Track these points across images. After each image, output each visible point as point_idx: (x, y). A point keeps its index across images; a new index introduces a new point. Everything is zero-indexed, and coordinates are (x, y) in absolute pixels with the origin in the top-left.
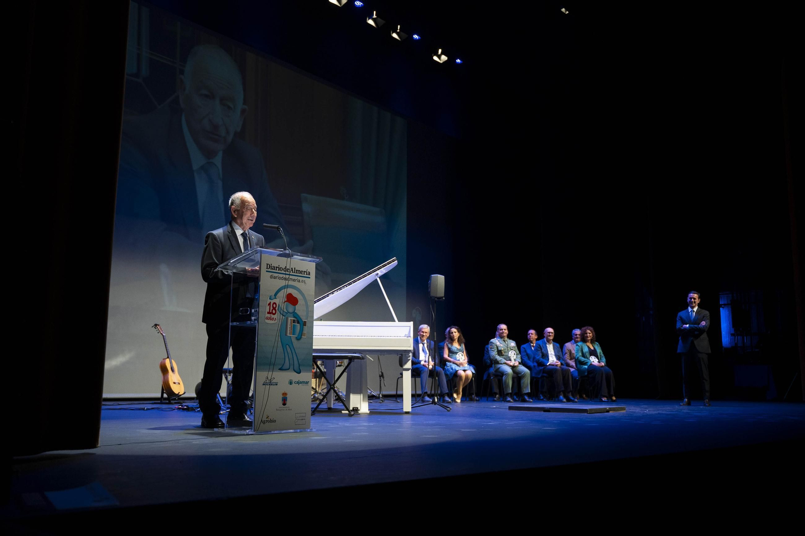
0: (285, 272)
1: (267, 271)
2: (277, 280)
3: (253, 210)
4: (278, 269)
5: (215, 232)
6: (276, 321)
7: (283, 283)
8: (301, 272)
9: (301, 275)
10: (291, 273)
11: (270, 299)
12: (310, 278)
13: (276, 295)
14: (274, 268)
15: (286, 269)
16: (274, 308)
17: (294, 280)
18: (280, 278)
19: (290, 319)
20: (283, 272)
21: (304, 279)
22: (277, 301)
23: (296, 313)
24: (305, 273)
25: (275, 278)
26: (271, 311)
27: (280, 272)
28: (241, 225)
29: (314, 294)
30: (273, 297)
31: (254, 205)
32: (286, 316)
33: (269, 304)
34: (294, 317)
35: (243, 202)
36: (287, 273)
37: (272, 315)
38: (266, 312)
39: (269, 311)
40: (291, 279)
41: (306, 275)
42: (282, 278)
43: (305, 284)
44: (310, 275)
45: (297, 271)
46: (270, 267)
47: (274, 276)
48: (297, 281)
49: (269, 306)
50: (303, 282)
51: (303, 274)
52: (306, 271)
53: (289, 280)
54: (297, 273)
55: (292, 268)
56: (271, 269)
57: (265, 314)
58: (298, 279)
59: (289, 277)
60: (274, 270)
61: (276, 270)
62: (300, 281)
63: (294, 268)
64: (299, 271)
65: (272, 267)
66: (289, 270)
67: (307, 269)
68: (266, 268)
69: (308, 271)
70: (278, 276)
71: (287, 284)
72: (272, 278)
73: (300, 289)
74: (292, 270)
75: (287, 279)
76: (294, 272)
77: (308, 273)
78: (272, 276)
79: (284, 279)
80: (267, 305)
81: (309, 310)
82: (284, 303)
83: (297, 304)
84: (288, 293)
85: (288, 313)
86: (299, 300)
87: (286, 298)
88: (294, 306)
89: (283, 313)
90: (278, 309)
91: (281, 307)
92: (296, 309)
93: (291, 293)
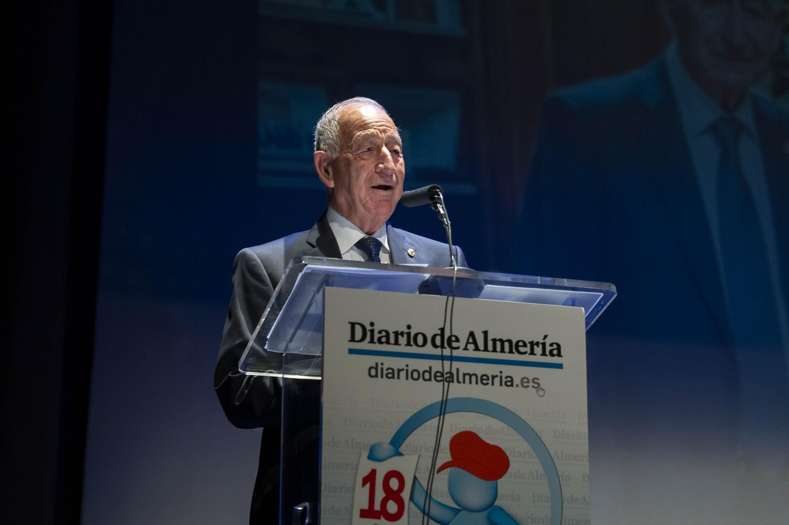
1: (352, 351)
2: (402, 384)
3: (385, 150)
4: (403, 340)
5: (253, 252)
8: (515, 347)
9: (516, 357)
10: (471, 353)
11: (371, 457)
12: (560, 366)
13: (398, 441)
14: (386, 337)
15: (445, 339)
16: (393, 495)
17: (484, 380)
18: (414, 375)
20: (429, 349)
21: (531, 372)
22: (406, 465)
23: (500, 509)
24: (538, 350)
25: (392, 374)
26: (377, 507)
27: (414, 349)
28: (350, 213)
29: (585, 429)
30: (387, 448)
31: (384, 131)
33: (370, 478)
35: (347, 128)
36: (447, 352)
37: (382, 522)
38: (356, 513)
39: (366, 506)
40: (468, 374)
41: (541, 355)
42: (427, 376)
43: (541, 393)
44: (562, 355)
45: (498, 344)
46: (369, 334)
47: (385, 368)
48: (497, 380)
49: (368, 485)
50: (528, 387)
51: (527, 355)
52: (541, 341)
53: (459, 382)
54: (497, 352)
55: (472, 334)
56: (372, 341)
57: (351, 520)
58: (504, 376)
59: (458, 370)
60: (385, 344)
61: (397, 343)
62: (512, 381)
63: (483, 332)
64: (507, 345)
65: (377, 336)
66: (457, 340)
67: (546, 334)
68: (349, 341)
69: (548, 341)
70: (405, 368)
71: (449, 397)
72: (376, 376)
73: (513, 411)
74: (471, 340)
75: (448, 378)
76: (481, 346)
77: (552, 348)
78: (376, 368)
79: (435, 376)
80: (359, 482)
81: (566, 496)
82: (439, 473)
83: (505, 475)
84: (458, 432)
85: (463, 513)
86: (510, 458)
87: (448, 451)
88: (488, 482)
89: (435, 510)
90: (412, 498)
91: (426, 489)
92: (499, 493)
93: (473, 431)
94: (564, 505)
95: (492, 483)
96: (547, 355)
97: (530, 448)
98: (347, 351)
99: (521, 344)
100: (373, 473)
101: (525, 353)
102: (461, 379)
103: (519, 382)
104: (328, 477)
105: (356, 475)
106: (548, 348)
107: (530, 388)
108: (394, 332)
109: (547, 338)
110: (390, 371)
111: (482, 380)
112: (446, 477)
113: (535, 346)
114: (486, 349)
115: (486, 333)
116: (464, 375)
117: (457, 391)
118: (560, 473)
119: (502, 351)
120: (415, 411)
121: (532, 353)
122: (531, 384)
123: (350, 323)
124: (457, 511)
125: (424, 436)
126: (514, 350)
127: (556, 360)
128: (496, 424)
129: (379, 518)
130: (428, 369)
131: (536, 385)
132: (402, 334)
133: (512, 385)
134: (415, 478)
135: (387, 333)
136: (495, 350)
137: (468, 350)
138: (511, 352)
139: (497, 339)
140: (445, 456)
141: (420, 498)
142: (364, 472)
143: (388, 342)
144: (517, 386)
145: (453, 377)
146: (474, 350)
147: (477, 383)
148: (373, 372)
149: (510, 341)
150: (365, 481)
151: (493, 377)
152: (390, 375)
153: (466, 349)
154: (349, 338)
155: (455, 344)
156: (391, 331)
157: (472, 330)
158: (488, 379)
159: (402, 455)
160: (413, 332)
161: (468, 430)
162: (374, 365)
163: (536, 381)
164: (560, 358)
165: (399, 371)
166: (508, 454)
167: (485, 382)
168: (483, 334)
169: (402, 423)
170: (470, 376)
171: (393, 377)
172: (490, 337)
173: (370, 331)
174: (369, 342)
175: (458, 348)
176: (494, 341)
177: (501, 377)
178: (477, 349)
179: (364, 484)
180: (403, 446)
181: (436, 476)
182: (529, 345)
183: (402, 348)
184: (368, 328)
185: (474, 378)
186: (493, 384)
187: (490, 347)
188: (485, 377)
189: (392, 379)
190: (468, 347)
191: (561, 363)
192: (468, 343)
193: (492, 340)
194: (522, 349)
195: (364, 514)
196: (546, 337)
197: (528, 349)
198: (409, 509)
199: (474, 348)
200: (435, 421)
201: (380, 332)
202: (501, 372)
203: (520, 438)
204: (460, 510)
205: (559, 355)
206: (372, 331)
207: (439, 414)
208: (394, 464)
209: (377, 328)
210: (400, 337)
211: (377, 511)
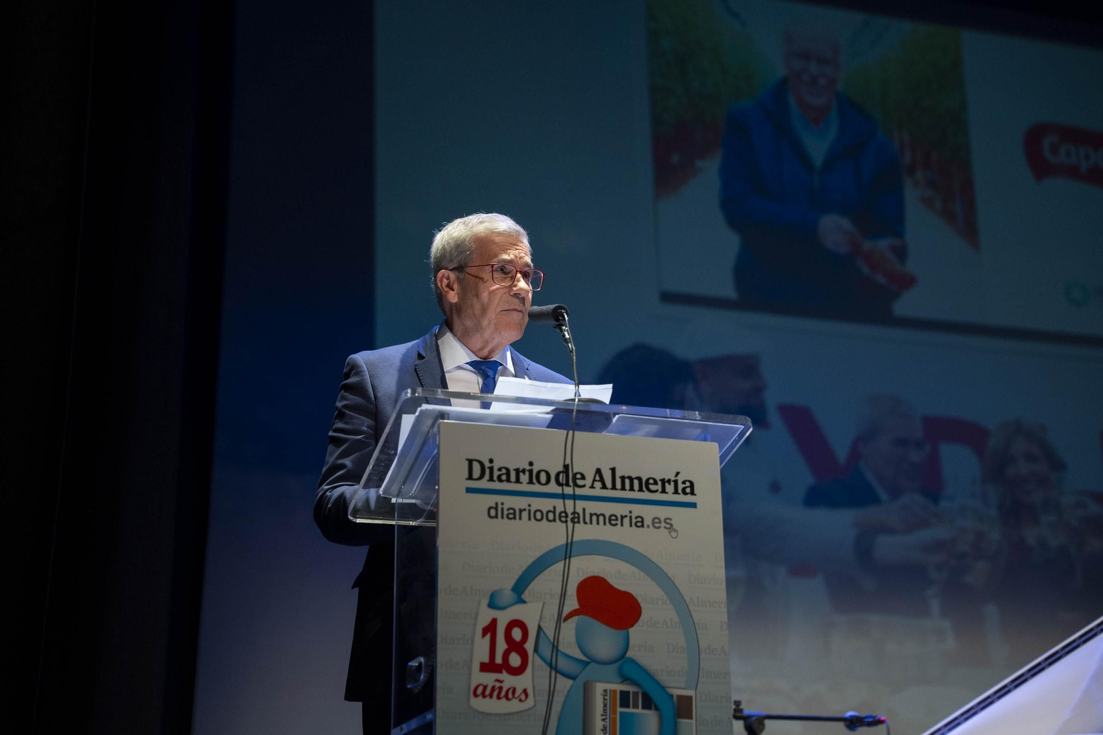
0: (558, 490)
1: (469, 490)
4: (524, 478)
6: (530, 703)
7: (555, 534)
8: (645, 485)
9: (646, 495)
10: (598, 491)
11: (492, 605)
12: (693, 505)
13: (520, 587)
14: (506, 474)
15: (567, 476)
16: (516, 647)
17: (612, 520)
18: (538, 516)
19: (604, 688)
20: (553, 488)
21: (663, 512)
22: (529, 613)
23: (633, 661)
24: (670, 488)
25: (513, 514)
26: (499, 660)
27: (536, 488)
29: (721, 573)
30: (508, 595)
32: (580, 681)
33: (491, 629)
34: (625, 679)
36: (571, 490)
37: (504, 676)
38: (476, 667)
39: (486, 659)
40: (595, 514)
41: (673, 493)
42: (551, 516)
43: (674, 534)
44: (695, 493)
45: (627, 481)
46: (487, 471)
47: (506, 507)
48: (626, 521)
49: (488, 637)
50: (659, 527)
51: (658, 493)
52: (673, 478)
53: (585, 523)
54: (626, 490)
55: (598, 471)
56: (491, 479)
57: (470, 675)
58: (634, 516)
59: (584, 510)
60: (505, 483)
61: (518, 481)
62: (642, 522)
63: (610, 469)
64: (636, 483)
65: (496, 473)
66: (583, 477)
67: (678, 471)
68: (467, 479)
69: (680, 479)
70: (527, 508)
71: (575, 539)
72: (496, 517)
73: (644, 554)
74: (598, 478)
75: (576, 518)
76: (609, 484)
77: (684, 486)
78: (496, 509)
79: (560, 517)
80: (479, 632)
81: (703, 645)
82: (566, 622)
83: (637, 624)
84: (585, 577)
85: (593, 665)
86: (642, 605)
87: (575, 598)
88: (618, 631)
89: (562, 664)
90: (536, 650)
91: (552, 641)
92: (631, 644)
93: (602, 575)
94: (701, 656)
95: (622, 632)
96: (679, 494)
97: (663, 593)
98: (464, 490)
99: (651, 481)
100: (494, 622)
101: (657, 491)
102: (588, 519)
103: (650, 524)
104: (444, 627)
105: (475, 625)
106: (681, 486)
107: (662, 529)
108: (514, 470)
109: (680, 475)
110: (511, 511)
111: (610, 520)
112: (574, 625)
113: (667, 484)
114: (614, 488)
115: (613, 470)
116: (591, 515)
117: (583, 532)
118: (695, 622)
119: (632, 489)
120: (538, 554)
121: (664, 491)
122: (663, 525)
123: (467, 459)
124: (586, 664)
125: (549, 581)
126: (644, 489)
127: (689, 499)
128: (626, 568)
129: (501, 672)
130: (552, 509)
131: (669, 526)
132: (524, 471)
133: (643, 526)
134: (540, 628)
135: (508, 470)
136: (623, 488)
137: (594, 488)
138: (641, 490)
139: (626, 476)
140: (572, 603)
141: (546, 650)
142: (484, 621)
143: (508, 480)
144: (648, 526)
145: (579, 518)
146: (601, 488)
147: (605, 524)
148: (493, 513)
149: (639, 479)
150: (485, 631)
151: (622, 517)
152: (511, 516)
153: (592, 487)
154: (467, 476)
155: (580, 482)
156: (512, 468)
157: (599, 467)
158: (617, 520)
159: (524, 602)
160: (535, 469)
161: (596, 575)
162: (494, 505)
163: (668, 521)
164: (693, 497)
165: (521, 511)
166: (640, 601)
167: (613, 522)
168: (610, 471)
169: (524, 568)
170: (598, 516)
171: (515, 518)
172: (618, 474)
173: (488, 468)
174: (488, 481)
175: (584, 486)
176: (623, 478)
177: (631, 517)
178: (604, 487)
179: (484, 635)
180: (527, 592)
181: (563, 625)
182: (660, 483)
183: (524, 487)
184: (487, 465)
185: (601, 518)
186: (622, 525)
187: (618, 485)
188: (613, 518)
189: (513, 521)
190: (595, 485)
191: (695, 502)
192: (594, 480)
193: (620, 477)
194: (652, 487)
195: (484, 668)
196: (678, 474)
197: (659, 487)
198: (533, 661)
199: (601, 486)
200: (560, 565)
201: (500, 469)
202: (631, 512)
203: (654, 583)
204: (588, 663)
205: (692, 493)
206: (491, 469)
207: (564, 558)
208: (515, 612)
209: (496, 465)
210: (521, 474)
211: (498, 665)
